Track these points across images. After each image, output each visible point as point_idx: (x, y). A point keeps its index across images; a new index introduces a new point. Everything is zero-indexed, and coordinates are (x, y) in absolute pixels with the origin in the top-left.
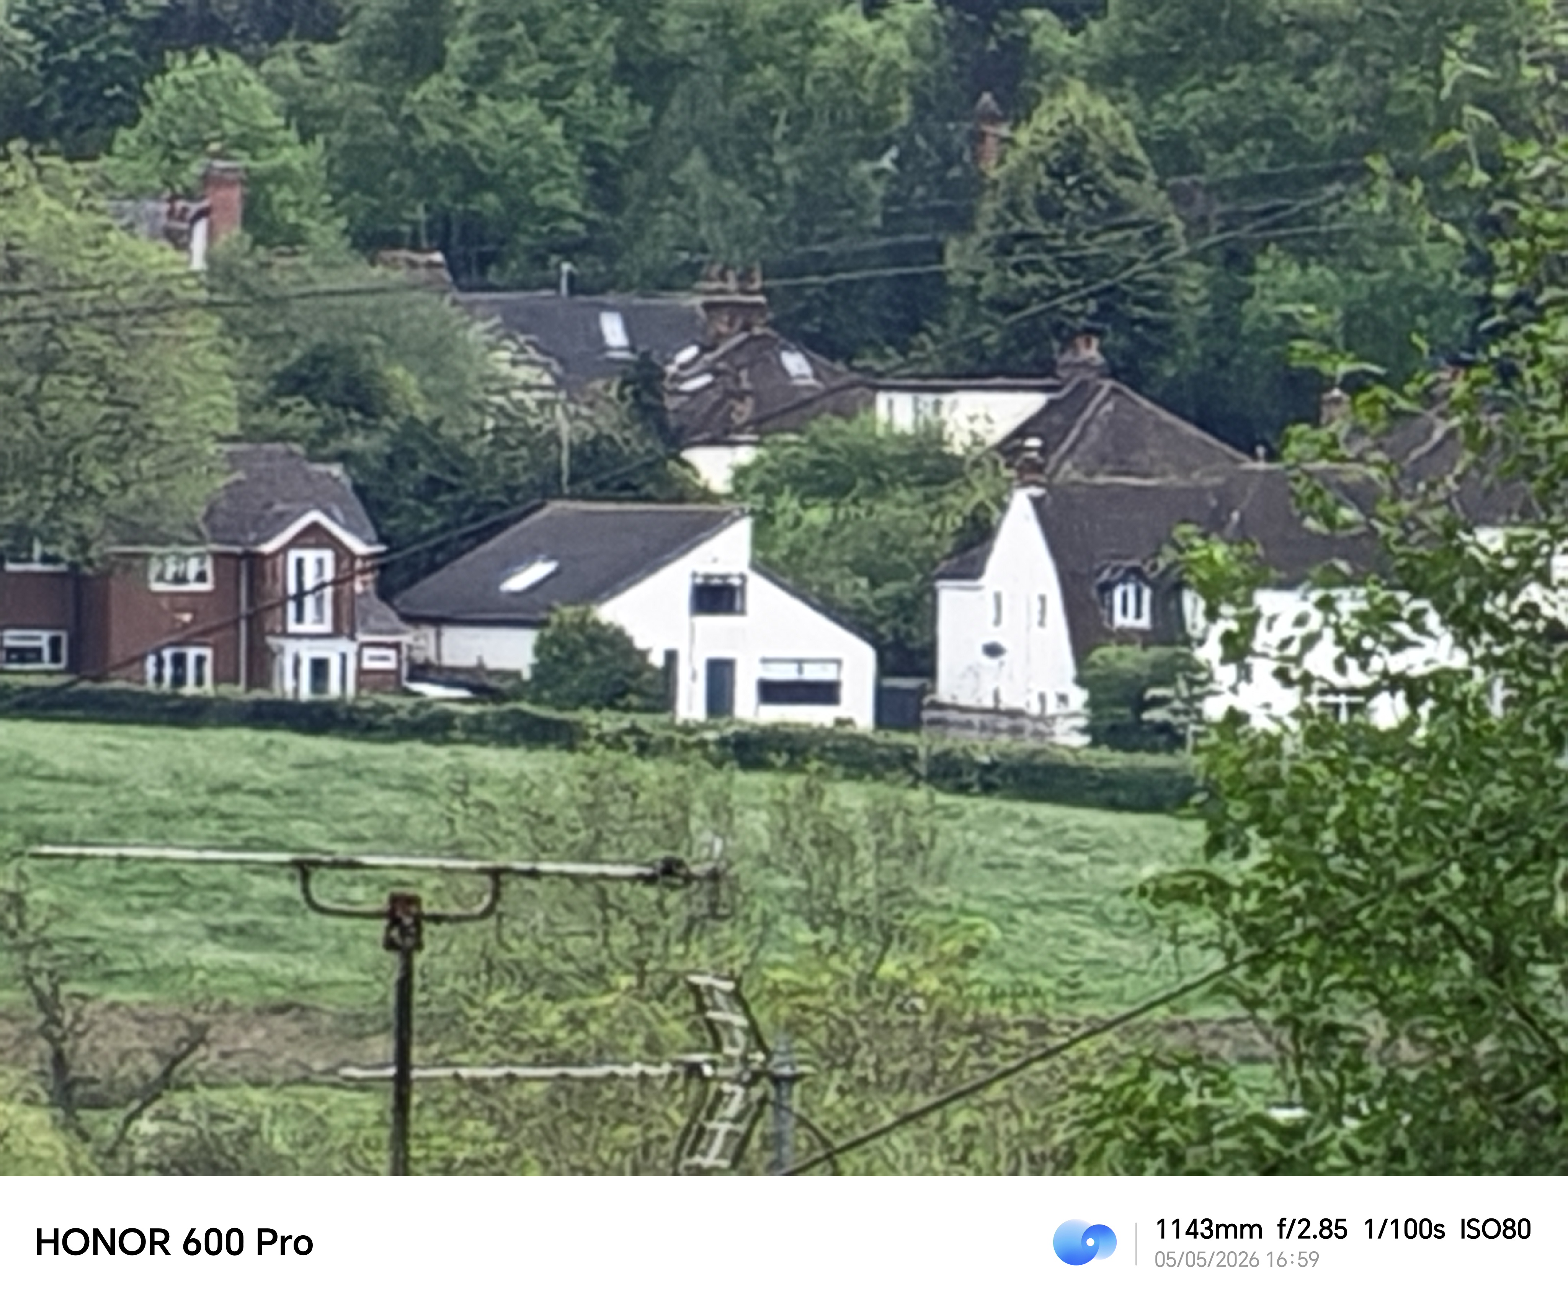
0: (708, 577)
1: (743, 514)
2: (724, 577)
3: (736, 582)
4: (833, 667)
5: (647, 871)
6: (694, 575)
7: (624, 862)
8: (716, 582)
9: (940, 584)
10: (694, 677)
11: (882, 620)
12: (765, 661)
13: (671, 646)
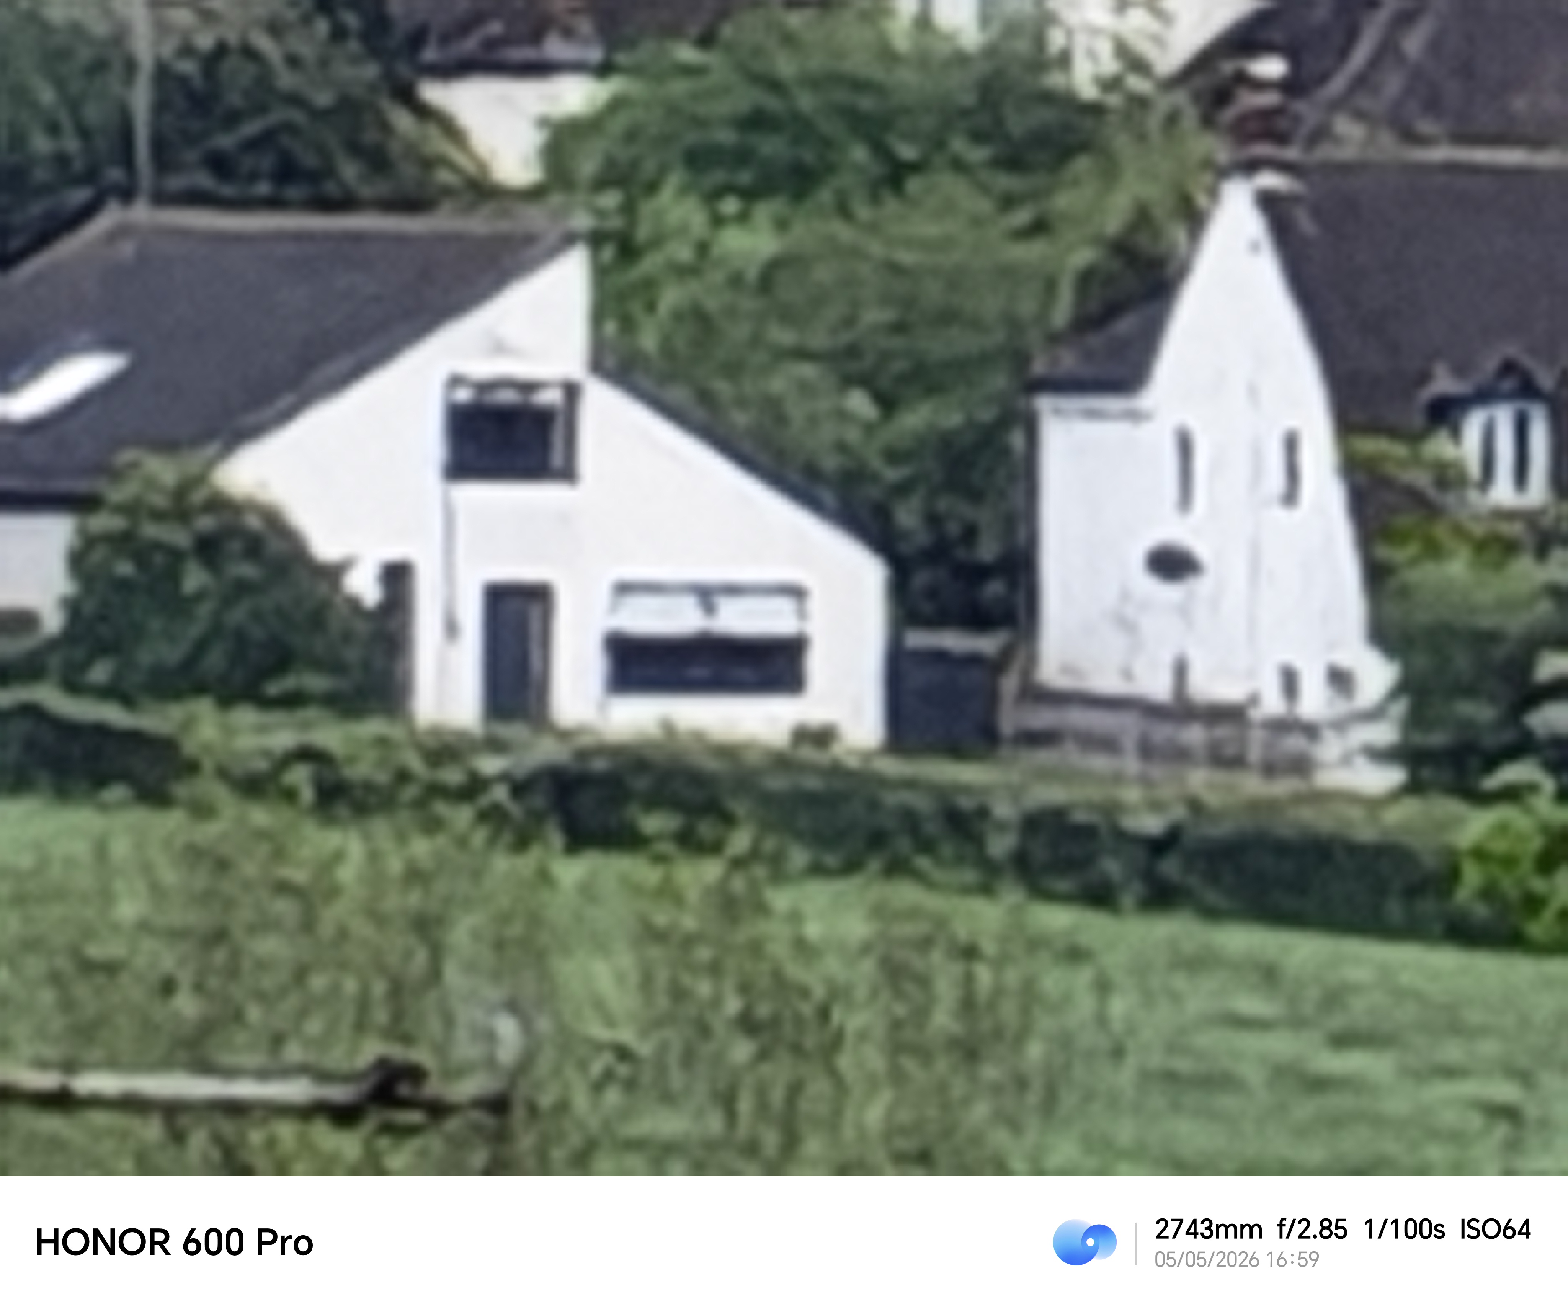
0: (485, 387)
1: (569, 240)
2: (529, 387)
3: (551, 397)
4: (785, 604)
5: (338, 1093)
6: (456, 381)
7: (286, 1072)
8: (507, 397)
9: (1045, 403)
10: (451, 629)
11: (902, 490)
12: (624, 589)
13: (394, 553)
